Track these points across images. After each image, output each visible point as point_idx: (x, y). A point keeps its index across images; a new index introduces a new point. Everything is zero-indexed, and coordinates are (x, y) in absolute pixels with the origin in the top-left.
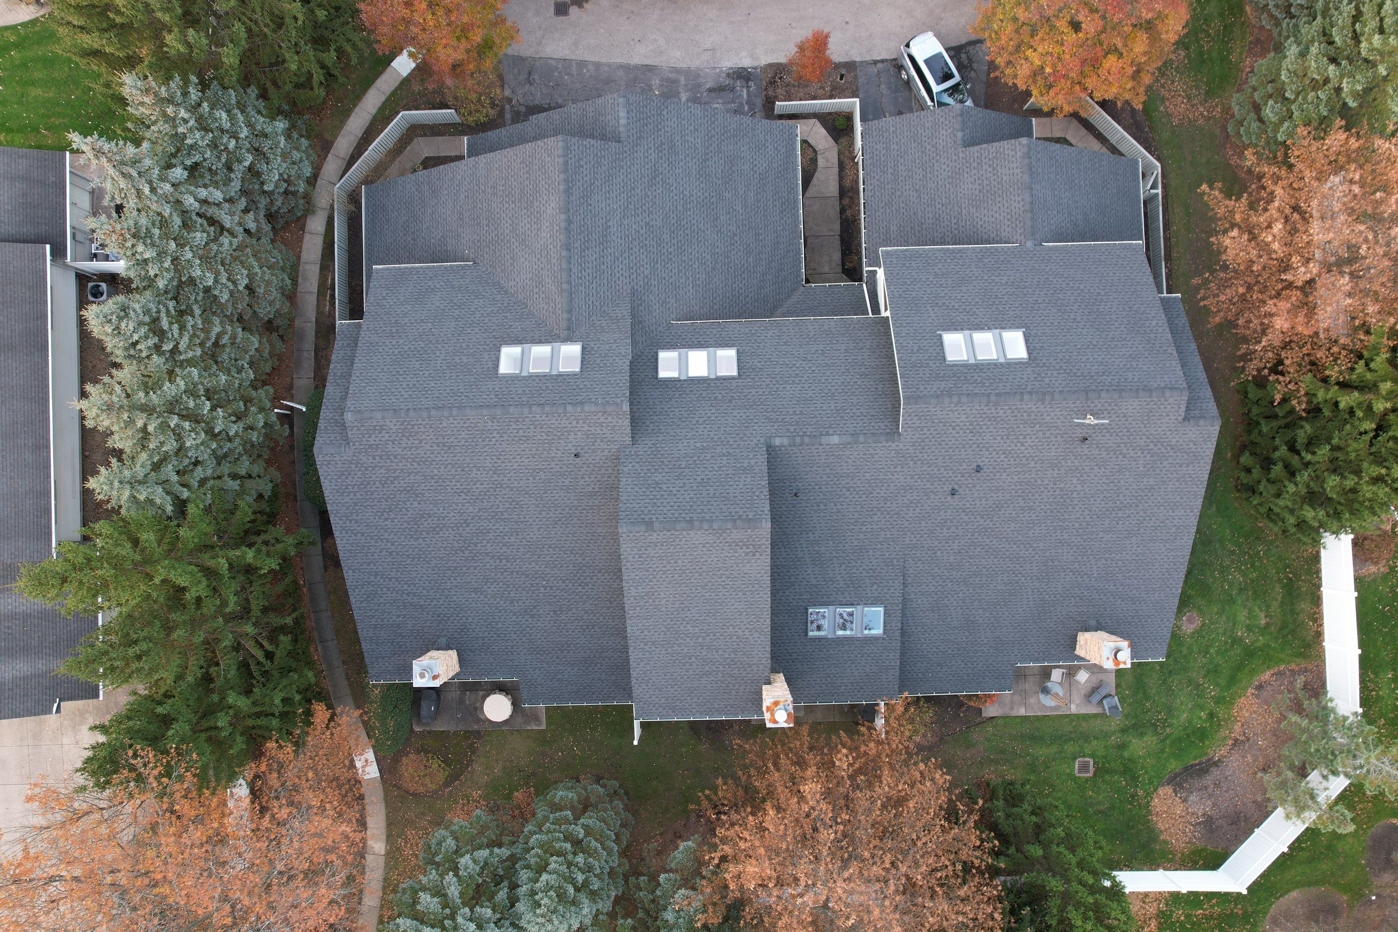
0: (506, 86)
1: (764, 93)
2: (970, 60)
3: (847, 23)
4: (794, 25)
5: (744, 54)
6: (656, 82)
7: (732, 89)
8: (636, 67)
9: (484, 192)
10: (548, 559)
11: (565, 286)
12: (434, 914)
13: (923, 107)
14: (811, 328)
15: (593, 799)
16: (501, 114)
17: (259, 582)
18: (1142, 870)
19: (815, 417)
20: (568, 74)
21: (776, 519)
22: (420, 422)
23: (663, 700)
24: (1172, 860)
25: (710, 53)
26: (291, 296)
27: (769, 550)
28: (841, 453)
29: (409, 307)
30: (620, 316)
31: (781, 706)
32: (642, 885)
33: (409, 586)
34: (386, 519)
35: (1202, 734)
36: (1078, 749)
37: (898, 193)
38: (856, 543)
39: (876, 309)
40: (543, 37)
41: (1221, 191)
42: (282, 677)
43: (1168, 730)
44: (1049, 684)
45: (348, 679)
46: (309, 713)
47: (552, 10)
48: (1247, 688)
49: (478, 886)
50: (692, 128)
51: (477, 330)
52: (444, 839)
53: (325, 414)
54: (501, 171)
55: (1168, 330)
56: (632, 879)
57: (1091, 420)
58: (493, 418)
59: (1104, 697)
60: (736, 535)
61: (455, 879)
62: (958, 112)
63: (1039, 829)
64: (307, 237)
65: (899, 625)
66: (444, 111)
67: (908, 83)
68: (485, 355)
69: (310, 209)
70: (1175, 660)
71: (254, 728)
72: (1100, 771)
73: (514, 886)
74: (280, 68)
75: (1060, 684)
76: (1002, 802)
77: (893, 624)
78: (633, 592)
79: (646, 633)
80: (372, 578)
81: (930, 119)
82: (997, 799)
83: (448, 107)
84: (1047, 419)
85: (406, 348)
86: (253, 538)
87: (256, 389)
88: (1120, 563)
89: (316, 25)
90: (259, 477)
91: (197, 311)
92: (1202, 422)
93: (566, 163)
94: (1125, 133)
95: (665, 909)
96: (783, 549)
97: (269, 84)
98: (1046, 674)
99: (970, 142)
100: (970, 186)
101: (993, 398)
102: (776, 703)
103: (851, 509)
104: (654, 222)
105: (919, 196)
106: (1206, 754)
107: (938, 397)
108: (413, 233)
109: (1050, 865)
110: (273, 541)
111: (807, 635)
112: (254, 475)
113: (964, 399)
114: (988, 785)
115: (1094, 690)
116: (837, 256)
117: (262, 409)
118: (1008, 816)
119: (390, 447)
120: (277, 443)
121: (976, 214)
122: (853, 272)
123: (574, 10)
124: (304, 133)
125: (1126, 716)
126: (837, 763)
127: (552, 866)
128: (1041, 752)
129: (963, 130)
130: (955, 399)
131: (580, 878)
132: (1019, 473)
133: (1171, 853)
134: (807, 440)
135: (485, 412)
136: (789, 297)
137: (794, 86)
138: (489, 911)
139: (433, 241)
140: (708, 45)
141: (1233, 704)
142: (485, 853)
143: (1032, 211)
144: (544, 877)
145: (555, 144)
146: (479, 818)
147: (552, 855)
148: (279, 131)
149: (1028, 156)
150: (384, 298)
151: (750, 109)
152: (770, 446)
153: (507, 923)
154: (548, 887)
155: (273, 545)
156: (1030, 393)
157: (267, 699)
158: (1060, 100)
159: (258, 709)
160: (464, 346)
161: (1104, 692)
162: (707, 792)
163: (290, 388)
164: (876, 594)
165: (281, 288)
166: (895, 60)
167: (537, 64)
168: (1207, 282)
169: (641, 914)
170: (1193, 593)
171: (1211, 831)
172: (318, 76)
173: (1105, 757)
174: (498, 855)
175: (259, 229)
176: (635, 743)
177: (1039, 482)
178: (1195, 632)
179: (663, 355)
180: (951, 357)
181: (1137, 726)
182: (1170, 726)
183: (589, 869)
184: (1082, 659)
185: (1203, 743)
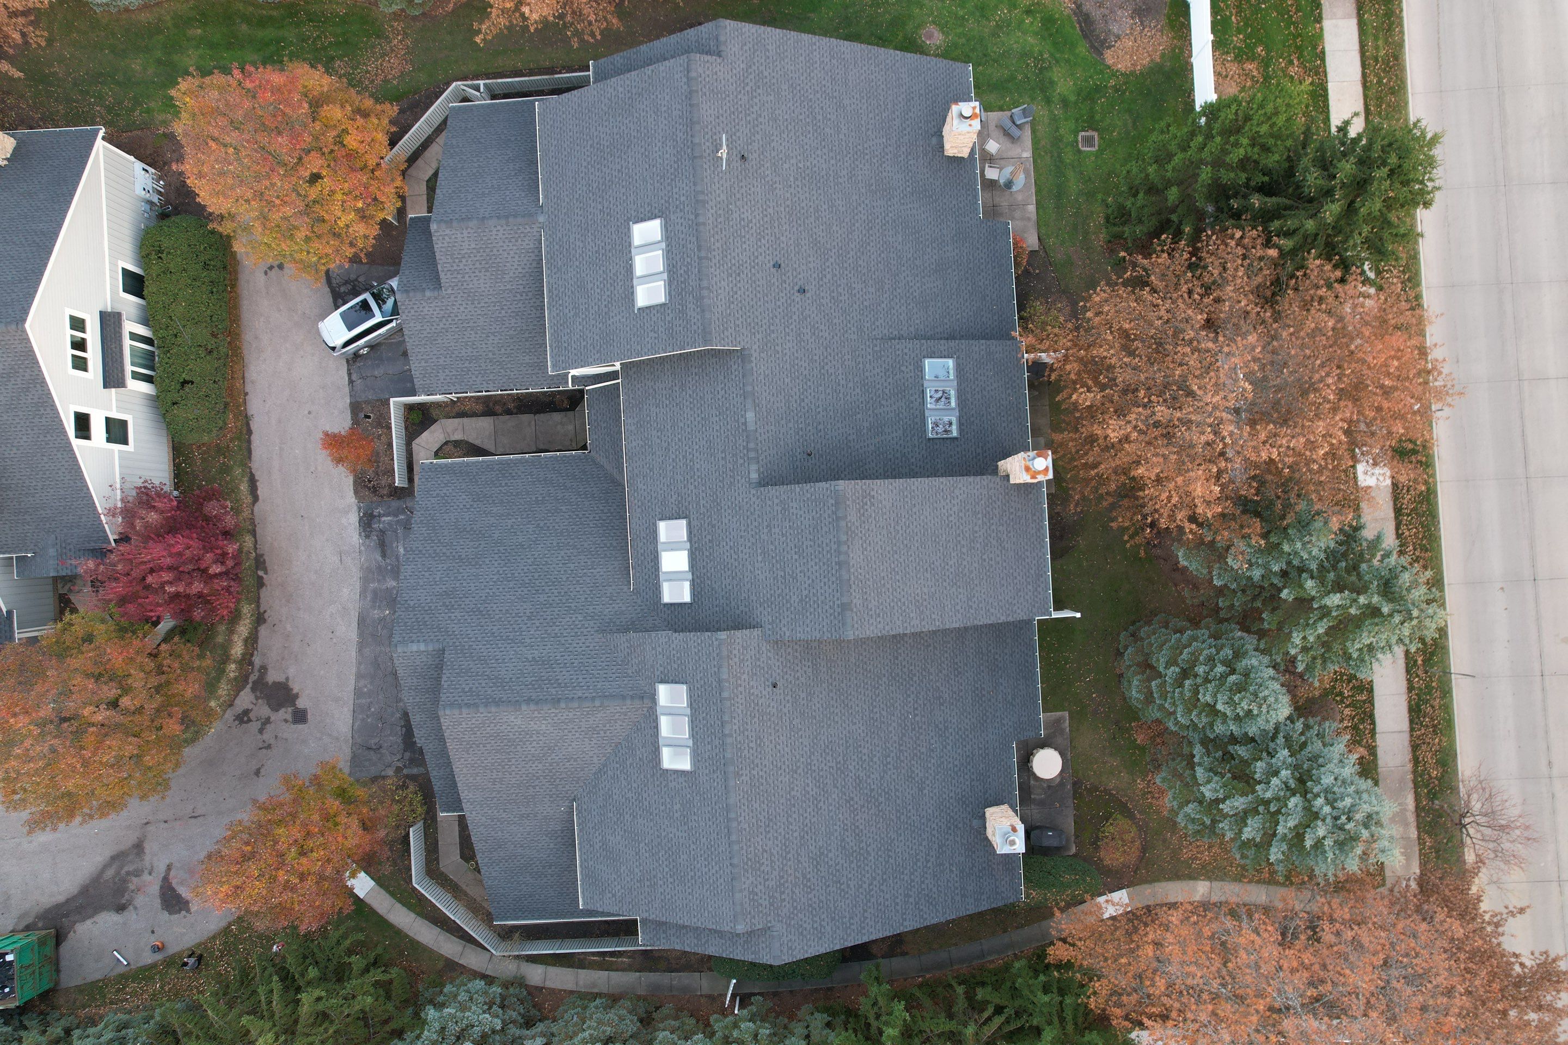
0: (383, 773)
1: (385, 498)
2: (346, 282)
3: (310, 413)
4: (312, 469)
5: (344, 521)
6: (376, 614)
7: (382, 532)
8: (361, 634)
9: (499, 792)
10: (884, 713)
11: (597, 703)
12: (1264, 824)
13: (399, 330)
14: (634, 444)
15: (1140, 659)
16: (413, 778)
17: (921, 1023)
18: (1193, 79)
19: (727, 437)
20: (369, 708)
21: (835, 475)
22: (744, 852)
23: (1030, 587)
24: (1181, 49)
25: (344, 557)
26: (613, 999)
27: (867, 482)
28: (764, 409)
29: (623, 868)
30: (627, 644)
31: (1029, 464)
32: (1227, 603)
33: (918, 860)
34: (848, 886)
35: (1048, 20)
36: (1069, 149)
37: (490, 355)
38: (858, 390)
39: (613, 375)
40: (330, 735)
41: (480, 24)
42: (1021, 996)
43: (1045, 56)
44: (1002, 181)
45: (1022, 926)
46: (1059, 966)
47: (300, 726)
49: (1234, 777)
50: (427, 574)
51: (645, 795)
52: (1187, 815)
53: (738, 954)
54: (477, 774)
55: (628, 75)
56: (1222, 614)
57: (723, 153)
58: (738, 775)
59: (1014, 123)
60: (852, 516)
61: (1227, 802)
62: (405, 295)
63: (1152, 190)
64: (549, 984)
65: (942, 342)
66: (411, 839)
67: (372, 347)
68: (671, 785)
69: (520, 982)
70: (973, 50)
71: (1076, 1024)
72: (1091, 124)
73: (1233, 740)
74: (370, 1015)
75: (1001, 169)
76: (1126, 229)
77: (942, 348)
78: (916, 622)
79: (958, 607)
80: (911, 900)
81: (412, 325)
82: (1124, 232)
83: (407, 836)
84: (723, 197)
85: (667, 869)
86: (873, 1030)
87: (713, 1034)
88: (870, 116)
89: (323, 979)
90: (808, 1027)
92: (722, 38)
93: (468, 705)
94: (422, 119)
95: (1250, 578)
96: (867, 467)
97: (388, 1028)
98: (990, 185)
99: (436, 282)
100: (482, 281)
101: (703, 254)
102: (1027, 469)
103: (823, 396)
104: (528, 611)
105: (493, 334)
106: (1069, 16)
107: (703, 311)
108: (544, 867)
109: (1186, 179)
110: (875, 1008)
111: (956, 438)
112: (806, 1032)
113: (705, 283)
114: (1110, 242)
115: (1007, 134)
116: (557, 417)
117: (736, 1025)
118: (1140, 221)
119: (771, 883)
120: (769, 1011)
121: (511, 274)
122: (574, 400)
123: (301, 703)
124: (438, 989)
125: (1032, 99)
126: (1088, 403)
127: (1209, 699)
128: (1074, 186)
129: (424, 290)
130: (705, 293)
131: (1220, 669)
132: (780, 224)
133: (1173, 50)
134: (752, 445)
135: (732, 783)
136: (602, 466)
137: (378, 466)
138: (1259, 764)
139: (552, 846)
140: (336, 559)
142: (1199, 771)
143: (507, 217)
144: (1220, 707)
145: (449, 718)
146: (1164, 779)
147: (1198, 700)
148: (437, 1014)
149: (449, 223)
150: (614, 895)
151: (403, 512)
152: (760, 483)
153: (1272, 745)
154: (1231, 702)
155: (880, 1008)
156: (697, 216)
157: (1045, 1010)
158: (390, 190)
159: (1056, 1020)
160: (662, 808)
161: (1008, 124)
162: (1126, 538)
163: (711, 998)
164: (912, 367)
165: (605, 1009)
166: (348, 361)
167: (359, 741)
168: (577, 33)
169: (1258, 604)
170: (900, 38)
171: (1149, 10)
172: (377, 975)
173: (1077, 120)
174: (1201, 757)
175: (543, 1035)
176: (1078, 615)
177: (788, 203)
178: (942, 30)
179: (667, 598)
180: (661, 298)
181: (1043, 88)
182: (1041, 54)
183: (1211, 660)
184: (973, 150)
185: (1058, 19)
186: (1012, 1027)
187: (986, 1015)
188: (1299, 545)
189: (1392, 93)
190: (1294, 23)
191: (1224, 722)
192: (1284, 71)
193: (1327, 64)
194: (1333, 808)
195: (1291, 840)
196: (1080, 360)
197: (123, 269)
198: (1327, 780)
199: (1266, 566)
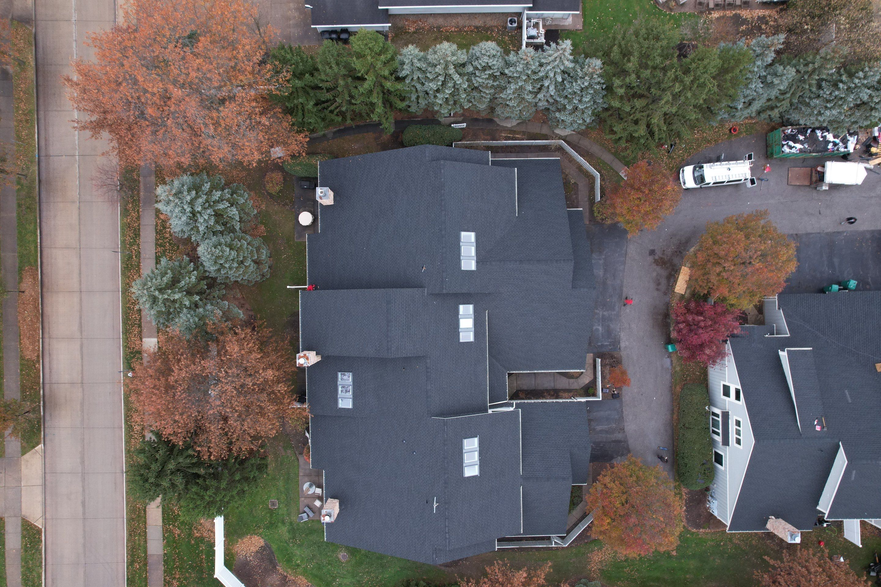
1: (606, 353)
3: (642, 395)
5: (627, 343)
6: (613, 300)
7: (609, 338)
10: (376, 251)
12: (211, 198)
14: (482, 376)
15: (261, 266)
16: (598, 223)
18: (224, 530)
20: (619, 256)
21: (392, 360)
22: (439, 195)
23: (309, 304)
24: (229, 544)
25: (628, 327)
27: (377, 356)
28: (423, 390)
30: (489, 288)
31: (306, 361)
32: (221, 291)
33: (364, 184)
35: (289, 561)
36: (282, 501)
37: (550, 418)
39: (492, 407)
40: (638, 244)
41: (549, 572)
43: (291, 545)
44: (314, 487)
47: (652, 248)
48: (311, 583)
49: (222, 215)
51: (483, 219)
52: (243, 197)
55: (478, 542)
56: (224, 286)
57: (435, 505)
58: (440, 229)
59: (308, 514)
60: (384, 342)
63: (246, 479)
65: (343, 416)
66: (599, 196)
68: (471, 225)
70: (325, 549)
71: (297, 108)
72: (271, 512)
73: (222, 233)
75: (314, 493)
76: (259, 462)
77: (344, 413)
78: (360, 294)
79: (340, 298)
80: (368, 167)
81: (585, 434)
83: (601, 197)
84: (437, 485)
85: (475, 187)
86: (388, 107)
88: (371, 519)
90: (418, 107)
91: (495, 84)
92: (434, 556)
95: (212, 304)
96: (378, 363)
97: (610, 112)
98: (319, 486)
100: (551, 453)
101: (446, 460)
102: (307, 358)
103: (397, 394)
105: (548, 428)
106: (279, 563)
107: (447, 435)
108: (534, 184)
109: (232, 483)
110: (386, 117)
111: (339, 372)
112: (419, 105)
113: (446, 447)
114: (266, 457)
115: (311, 509)
116: (525, 388)
118: (252, 465)
119: (428, 181)
121: (537, 455)
122: (515, 395)
123: (650, 259)
124: (590, 126)
125: (298, 525)
126: (280, 385)
127: (233, 253)
128: (281, 483)
130: (446, 443)
131: (227, 266)
132: (413, 472)
133: (232, 544)
134: (429, 374)
135: (443, 226)
136: (501, 365)
137: (610, 368)
139: (529, 195)
140: (632, 326)
141: (304, 576)
144: (228, 249)
146: (253, 212)
147: (237, 251)
149: (564, 480)
150: (500, 175)
152: (426, 357)
153: (206, 231)
154: (222, 251)
156: (448, 477)
159: (306, 111)
160: (476, 214)
161: (310, 514)
162: (266, 323)
164: (358, 405)
166: (623, 418)
168: (505, 565)
169: (208, 291)
170: (358, 558)
171: (243, 563)
173: (278, 514)
174: (236, 224)
175: (539, 106)
176: (288, 287)
178: (339, 559)
179: (471, 307)
180: (466, 442)
181: (294, 530)
182: (293, 546)
183: (231, 268)
184: (326, 501)
185: (285, 561)
186: (325, 105)
187: (338, 110)
188: (191, 320)
189: (133, 519)
190: (176, 554)
191: (226, 242)
192: (182, 532)
193: (162, 534)
194: (183, 207)
195: (200, 191)
196: (282, 403)
197: (722, 465)
198: (184, 218)
199: (205, 310)
